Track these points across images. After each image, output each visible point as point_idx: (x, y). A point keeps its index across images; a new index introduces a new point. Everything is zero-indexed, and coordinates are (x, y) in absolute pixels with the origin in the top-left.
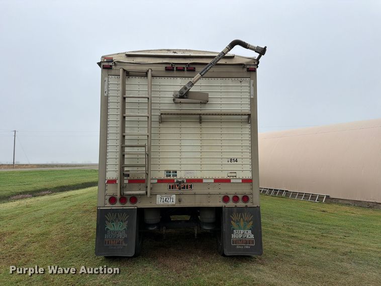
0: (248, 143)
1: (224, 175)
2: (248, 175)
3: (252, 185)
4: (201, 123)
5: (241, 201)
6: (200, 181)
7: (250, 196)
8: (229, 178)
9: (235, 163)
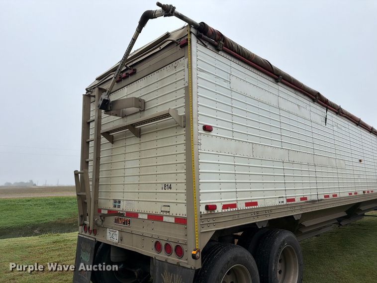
0: (182, 159)
1: (156, 210)
3: (186, 228)
4: (140, 137)
5: (174, 253)
6: (135, 215)
8: (162, 213)
9: (169, 191)
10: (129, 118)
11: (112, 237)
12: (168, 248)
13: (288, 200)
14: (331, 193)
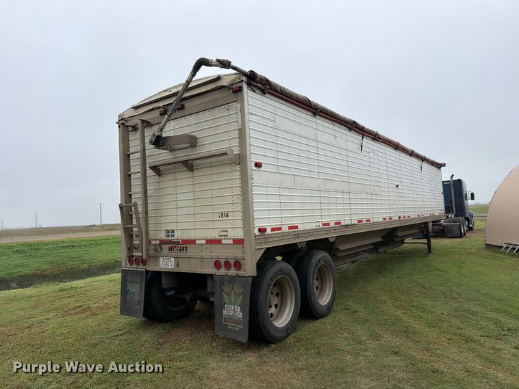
0: (238, 191)
1: (214, 235)
2: (239, 234)
3: (244, 247)
4: (192, 171)
5: (233, 268)
6: (193, 242)
7: (242, 262)
8: (220, 238)
9: (227, 218)
10: (178, 152)
11: (167, 264)
12: (227, 265)
13: (324, 225)
14: (364, 218)
